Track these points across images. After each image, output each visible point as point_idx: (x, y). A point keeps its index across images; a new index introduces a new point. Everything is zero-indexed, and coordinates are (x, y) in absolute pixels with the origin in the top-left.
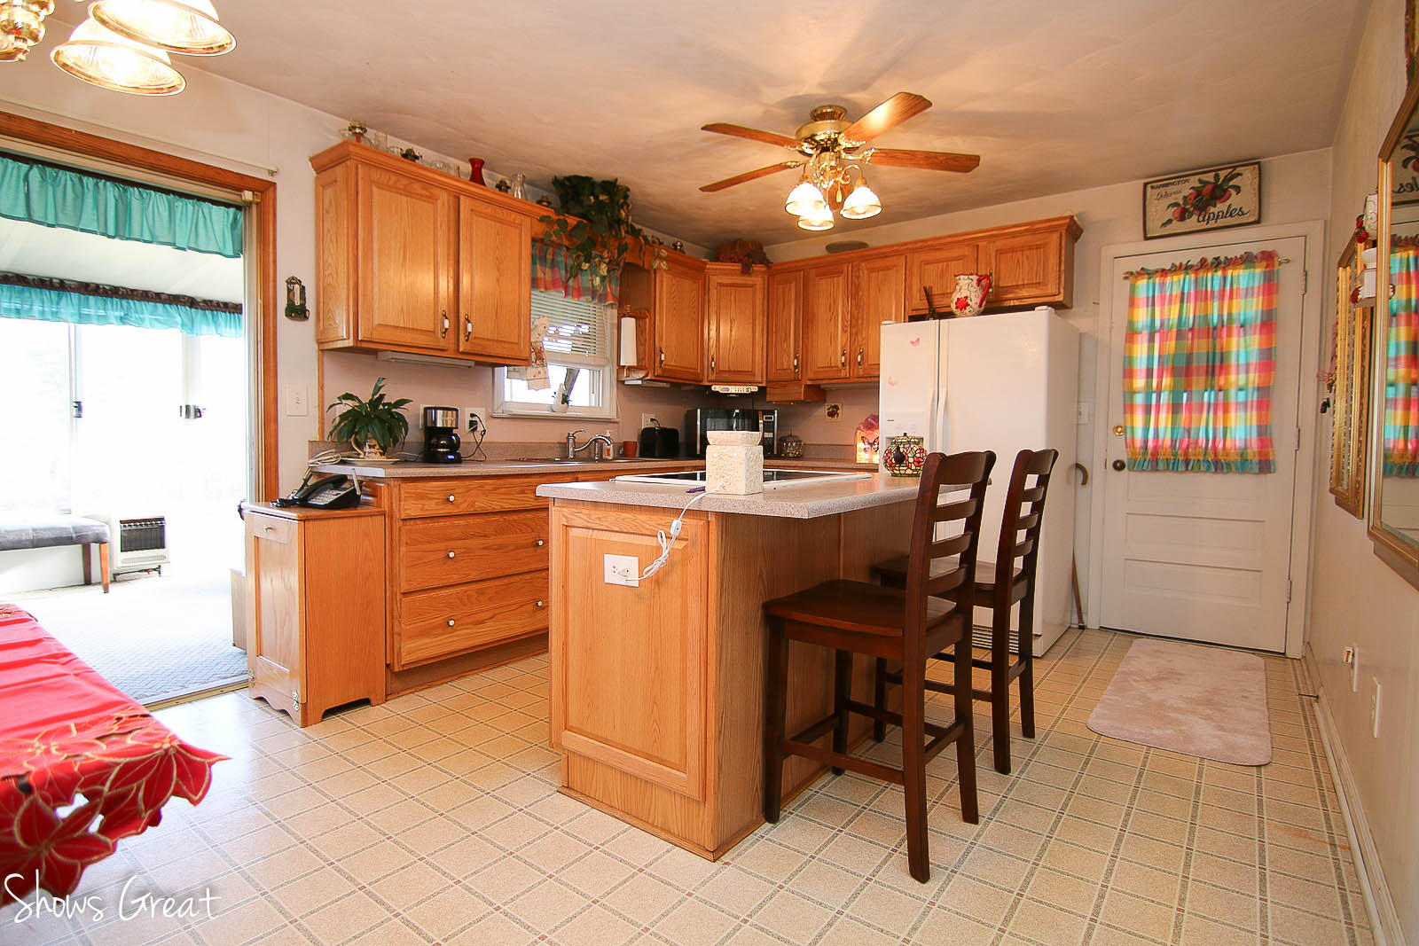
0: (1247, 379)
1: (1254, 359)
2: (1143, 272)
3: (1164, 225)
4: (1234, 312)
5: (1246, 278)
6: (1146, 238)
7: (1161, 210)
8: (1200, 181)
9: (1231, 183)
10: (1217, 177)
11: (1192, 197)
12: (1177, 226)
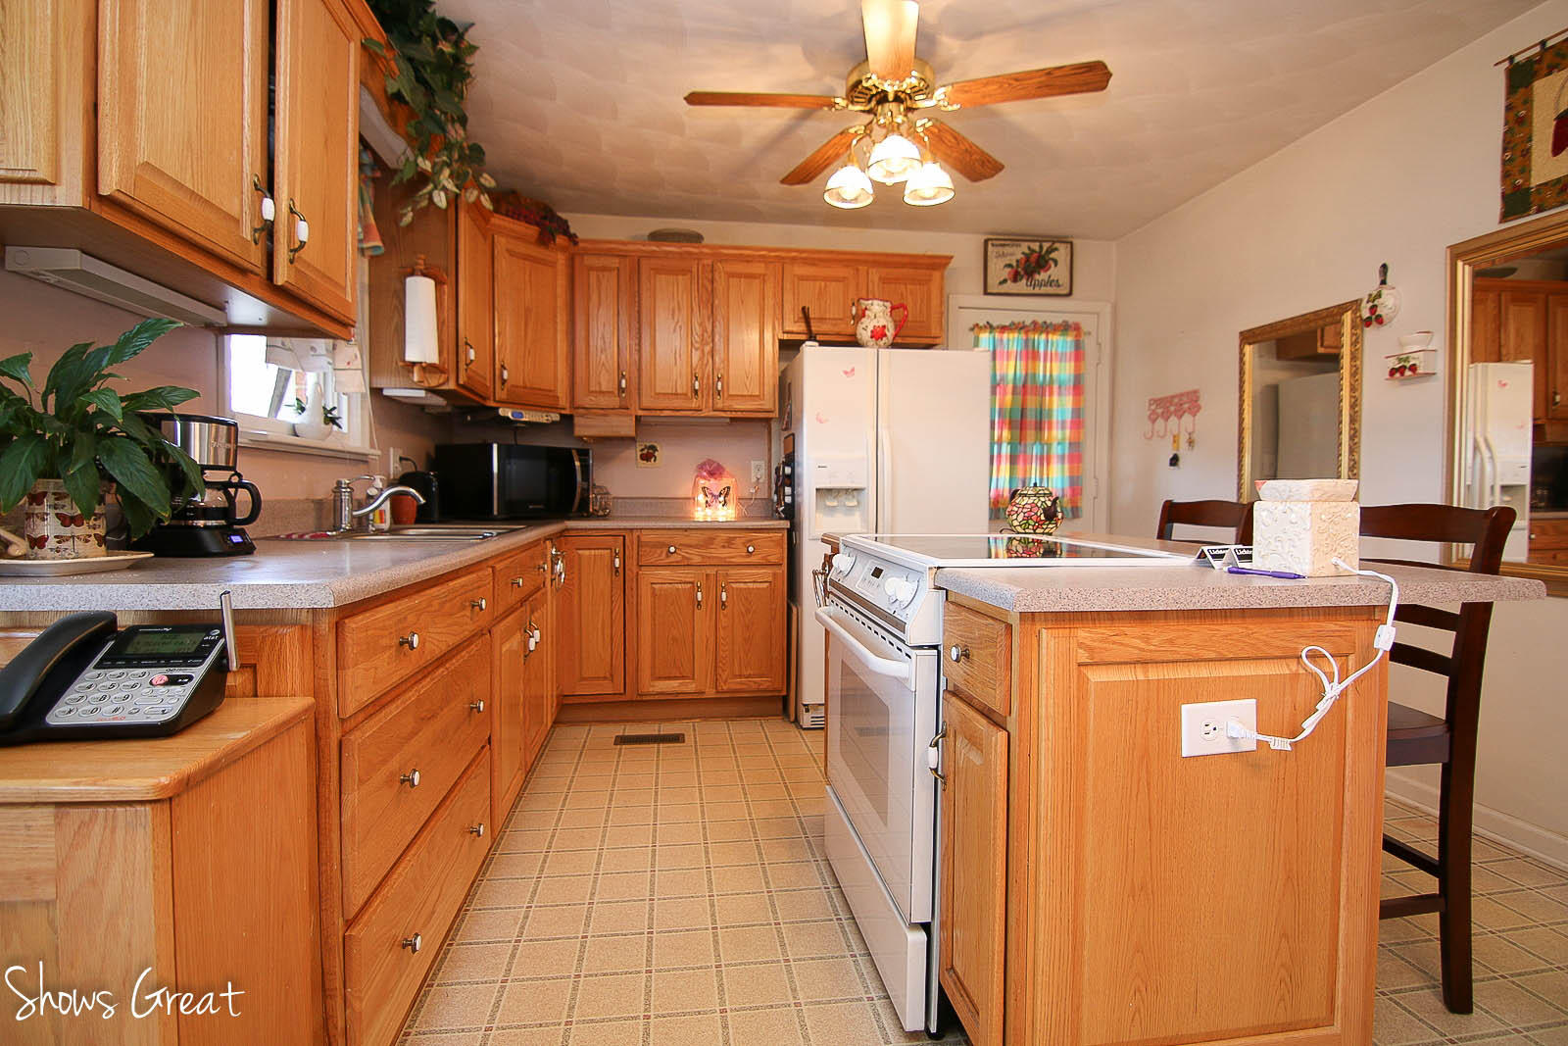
0: (1064, 434)
1: (1068, 417)
2: (990, 327)
3: (1001, 283)
4: (1055, 374)
5: (1062, 343)
6: (986, 293)
7: (998, 270)
8: (1029, 248)
9: (1052, 255)
10: (1041, 247)
11: (1023, 262)
12: (1010, 287)
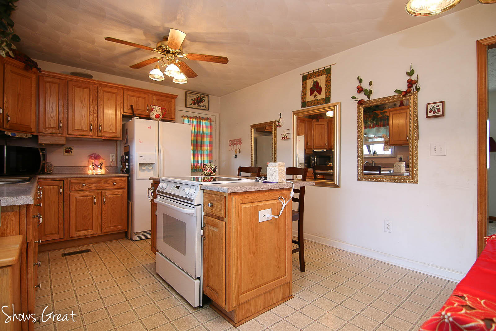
0: (207, 148)
1: (209, 144)
2: (187, 117)
3: (190, 105)
4: (205, 131)
5: (206, 123)
6: (186, 107)
7: (189, 101)
8: (198, 96)
9: (204, 99)
10: (201, 96)
11: (196, 99)
12: (193, 106)
